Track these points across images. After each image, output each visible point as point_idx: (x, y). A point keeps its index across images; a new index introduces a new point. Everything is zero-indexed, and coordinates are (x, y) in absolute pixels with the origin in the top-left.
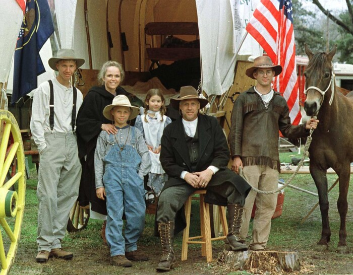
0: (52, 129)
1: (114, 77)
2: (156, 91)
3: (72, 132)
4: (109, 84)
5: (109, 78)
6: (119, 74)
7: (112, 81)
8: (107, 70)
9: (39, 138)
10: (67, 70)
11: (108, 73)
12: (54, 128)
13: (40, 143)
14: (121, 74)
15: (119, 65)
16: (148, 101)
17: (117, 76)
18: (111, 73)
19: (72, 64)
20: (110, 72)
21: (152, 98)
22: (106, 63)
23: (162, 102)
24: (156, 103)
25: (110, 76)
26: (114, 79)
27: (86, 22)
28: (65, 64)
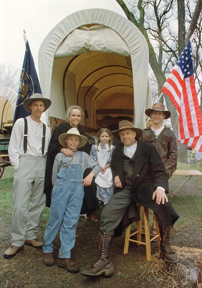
0: (25, 152)
1: (77, 116)
2: (105, 129)
3: (42, 155)
4: (73, 121)
5: (73, 117)
6: (80, 114)
7: (75, 120)
8: (71, 112)
9: (15, 161)
10: (38, 108)
11: (72, 114)
12: (27, 152)
13: (15, 164)
14: (82, 114)
15: (80, 109)
16: (99, 137)
17: (79, 116)
18: (75, 114)
19: (42, 104)
20: (74, 112)
21: (102, 135)
22: (71, 107)
23: (110, 137)
24: (105, 138)
25: (73, 116)
26: (77, 118)
27: (64, 96)
28: (36, 103)
